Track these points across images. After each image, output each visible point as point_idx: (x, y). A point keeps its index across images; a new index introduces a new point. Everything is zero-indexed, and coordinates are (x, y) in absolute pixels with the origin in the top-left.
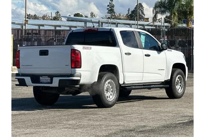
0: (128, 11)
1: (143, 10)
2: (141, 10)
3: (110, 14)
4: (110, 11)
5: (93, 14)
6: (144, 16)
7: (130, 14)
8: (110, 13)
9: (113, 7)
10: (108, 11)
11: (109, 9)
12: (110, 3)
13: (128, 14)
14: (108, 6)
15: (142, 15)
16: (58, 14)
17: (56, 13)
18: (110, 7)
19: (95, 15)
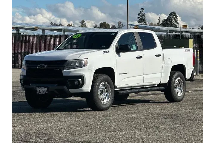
0: (159, 19)
1: (177, 18)
2: (174, 18)
3: (141, 24)
4: (141, 20)
5: (121, 23)
6: (178, 25)
7: (161, 23)
8: (141, 22)
9: (145, 16)
10: (138, 20)
11: (139, 17)
12: (141, 12)
13: (159, 23)
14: (139, 14)
15: (176, 24)
16: (84, 23)
17: (81, 22)
18: (141, 16)
19: (123, 25)
